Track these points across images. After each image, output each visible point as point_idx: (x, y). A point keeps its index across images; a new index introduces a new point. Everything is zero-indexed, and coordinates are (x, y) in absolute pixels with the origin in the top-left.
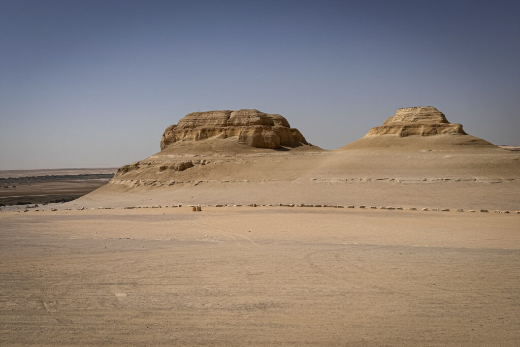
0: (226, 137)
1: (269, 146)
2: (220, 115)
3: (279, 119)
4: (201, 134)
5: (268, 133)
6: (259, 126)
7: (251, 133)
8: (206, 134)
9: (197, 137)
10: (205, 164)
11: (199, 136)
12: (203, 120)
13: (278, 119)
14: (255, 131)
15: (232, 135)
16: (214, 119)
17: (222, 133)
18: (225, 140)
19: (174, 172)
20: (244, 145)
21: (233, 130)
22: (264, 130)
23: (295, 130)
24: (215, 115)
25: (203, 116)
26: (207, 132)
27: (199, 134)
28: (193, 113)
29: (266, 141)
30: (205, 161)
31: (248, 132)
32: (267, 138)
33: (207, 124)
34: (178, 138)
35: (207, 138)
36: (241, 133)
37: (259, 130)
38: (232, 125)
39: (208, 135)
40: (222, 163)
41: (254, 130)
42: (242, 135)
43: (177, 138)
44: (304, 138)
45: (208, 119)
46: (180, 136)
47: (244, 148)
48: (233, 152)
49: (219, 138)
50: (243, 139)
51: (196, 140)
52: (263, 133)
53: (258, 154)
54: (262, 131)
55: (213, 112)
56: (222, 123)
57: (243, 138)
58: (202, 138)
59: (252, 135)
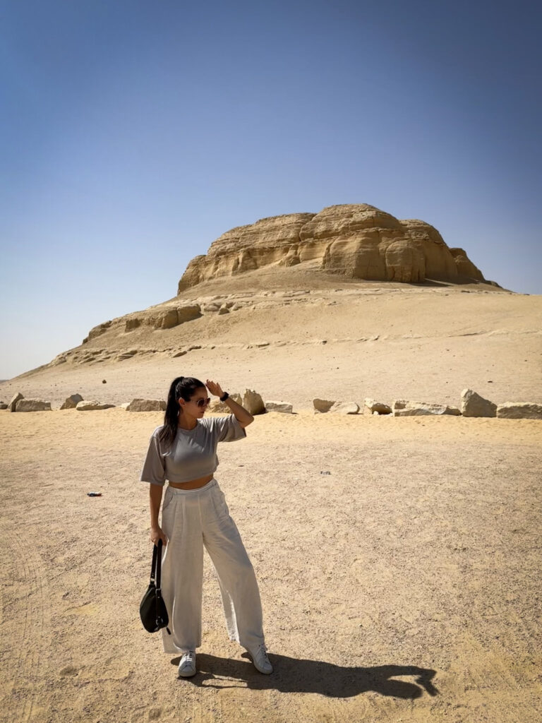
0: (296, 261)
1: (397, 275)
2: (287, 221)
3: (422, 228)
4: (243, 259)
5: (396, 244)
6: (372, 230)
7: (353, 244)
8: (255, 261)
9: (235, 268)
10: (228, 312)
11: (240, 265)
12: (251, 234)
13: (419, 228)
14: (363, 242)
15: (309, 257)
16: (275, 229)
17: (289, 254)
18: (292, 267)
19: (151, 331)
20: (335, 275)
21: (313, 245)
22: (384, 239)
23: (459, 252)
24: (278, 222)
25: (254, 228)
26: (258, 256)
27: (240, 261)
28: (238, 228)
29: (390, 263)
30: (230, 305)
31: (345, 243)
32: (392, 255)
33: (260, 241)
34: (203, 276)
35: (257, 268)
36: (328, 249)
37: (373, 239)
38: (311, 236)
39: (259, 262)
40: (272, 307)
41: (360, 239)
42: (331, 251)
43: (201, 276)
44: (480, 272)
45: (262, 233)
46: (207, 271)
47: (334, 280)
48: (304, 288)
49: (281, 264)
50: (332, 261)
51: (233, 275)
52: (382, 246)
53: (368, 291)
54: (380, 241)
55: (275, 218)
56: (291, 235)
57: (334, 261)
58: (245, 269)
59: (354, 250)
